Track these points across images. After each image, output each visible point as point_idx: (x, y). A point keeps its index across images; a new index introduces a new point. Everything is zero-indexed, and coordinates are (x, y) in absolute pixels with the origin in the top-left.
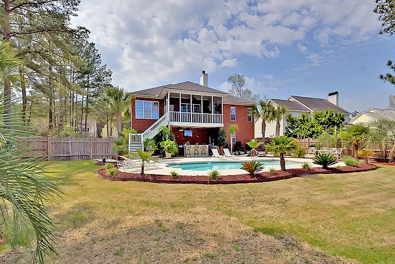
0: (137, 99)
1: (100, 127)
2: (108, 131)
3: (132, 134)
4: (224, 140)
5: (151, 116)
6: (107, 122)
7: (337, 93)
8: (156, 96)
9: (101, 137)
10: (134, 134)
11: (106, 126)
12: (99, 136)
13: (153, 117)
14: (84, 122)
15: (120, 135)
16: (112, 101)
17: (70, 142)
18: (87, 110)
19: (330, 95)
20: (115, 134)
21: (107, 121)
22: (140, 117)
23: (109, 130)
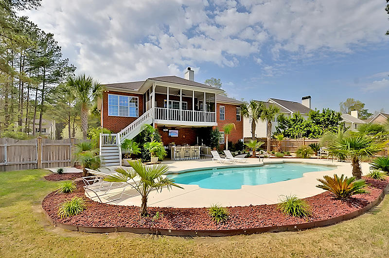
0: (110, 92)
1: (60, 128)
2: (69, 131)
3: (104, 135)
4: (217, 140)
5: (129, 113)
6: (69, 123)
7: (310, 97)
8: (135, 90)
9: (61, 138)
10: (106, 135)
11: (67, 126)
12: (59, 137)
13: (131, 115)
14: (37, 121)
15: (87, 135)
16: (75, 92)
17: (6, 145)
18: (42, 108)
19: (303, 99)
20: (79, 134)
21: (69, 121)
22: (113, 114)
23: (72, 130)
